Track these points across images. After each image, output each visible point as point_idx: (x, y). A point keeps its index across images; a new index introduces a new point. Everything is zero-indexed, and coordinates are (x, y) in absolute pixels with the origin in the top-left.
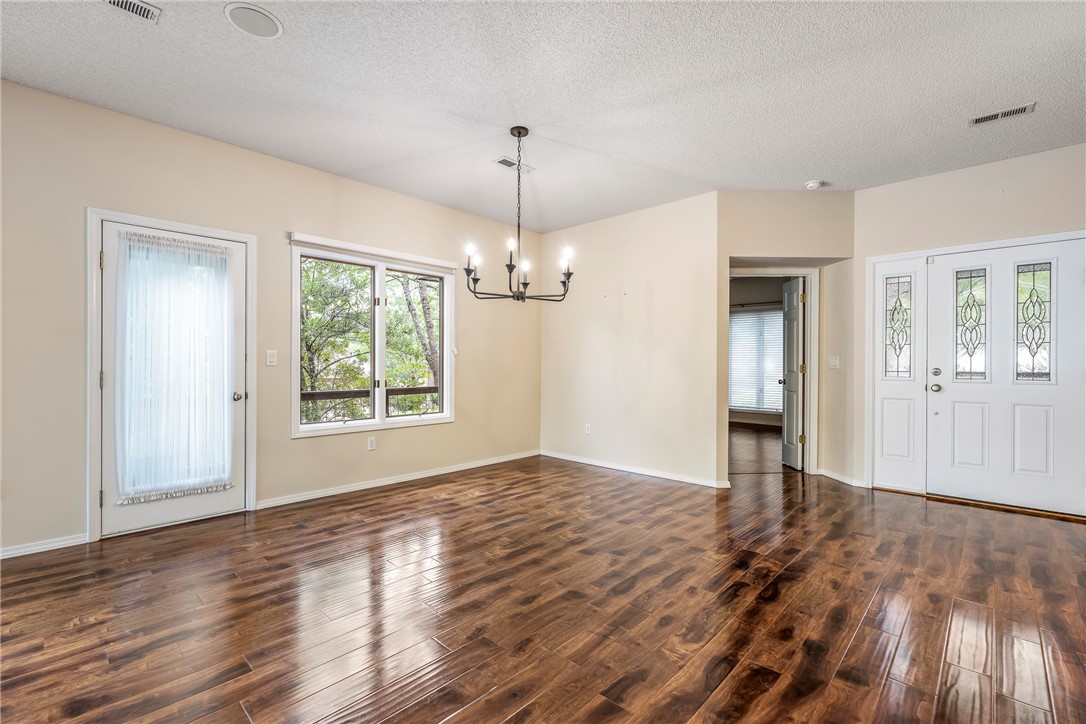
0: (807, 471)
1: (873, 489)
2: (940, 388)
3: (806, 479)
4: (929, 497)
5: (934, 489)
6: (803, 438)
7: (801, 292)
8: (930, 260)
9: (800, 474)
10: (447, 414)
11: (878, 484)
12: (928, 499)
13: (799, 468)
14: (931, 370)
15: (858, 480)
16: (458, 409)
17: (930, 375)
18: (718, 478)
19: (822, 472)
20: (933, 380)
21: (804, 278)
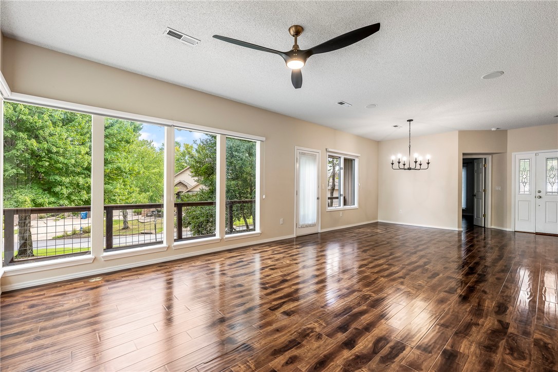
0: (486, 226)
1: (515, 231)
2: (540, 197)
3: (486, 230)
4: (537, 234)
5: (538, 231)
6: (484, 215)
7: (484, 163)
8: (537, 154)
9: (483, 228)
10: (356, 205)
11: (516, 230)
12: (536, 234)
13: (483, 226)
14: (537, 191)
15: (509, 229)
16: (359, 204)
17: (537, 193)
18: (459, 227)
19: (493, 227)
20: (538, 194)
21: (485, 159)
